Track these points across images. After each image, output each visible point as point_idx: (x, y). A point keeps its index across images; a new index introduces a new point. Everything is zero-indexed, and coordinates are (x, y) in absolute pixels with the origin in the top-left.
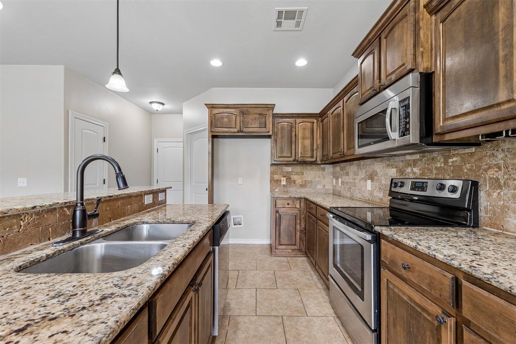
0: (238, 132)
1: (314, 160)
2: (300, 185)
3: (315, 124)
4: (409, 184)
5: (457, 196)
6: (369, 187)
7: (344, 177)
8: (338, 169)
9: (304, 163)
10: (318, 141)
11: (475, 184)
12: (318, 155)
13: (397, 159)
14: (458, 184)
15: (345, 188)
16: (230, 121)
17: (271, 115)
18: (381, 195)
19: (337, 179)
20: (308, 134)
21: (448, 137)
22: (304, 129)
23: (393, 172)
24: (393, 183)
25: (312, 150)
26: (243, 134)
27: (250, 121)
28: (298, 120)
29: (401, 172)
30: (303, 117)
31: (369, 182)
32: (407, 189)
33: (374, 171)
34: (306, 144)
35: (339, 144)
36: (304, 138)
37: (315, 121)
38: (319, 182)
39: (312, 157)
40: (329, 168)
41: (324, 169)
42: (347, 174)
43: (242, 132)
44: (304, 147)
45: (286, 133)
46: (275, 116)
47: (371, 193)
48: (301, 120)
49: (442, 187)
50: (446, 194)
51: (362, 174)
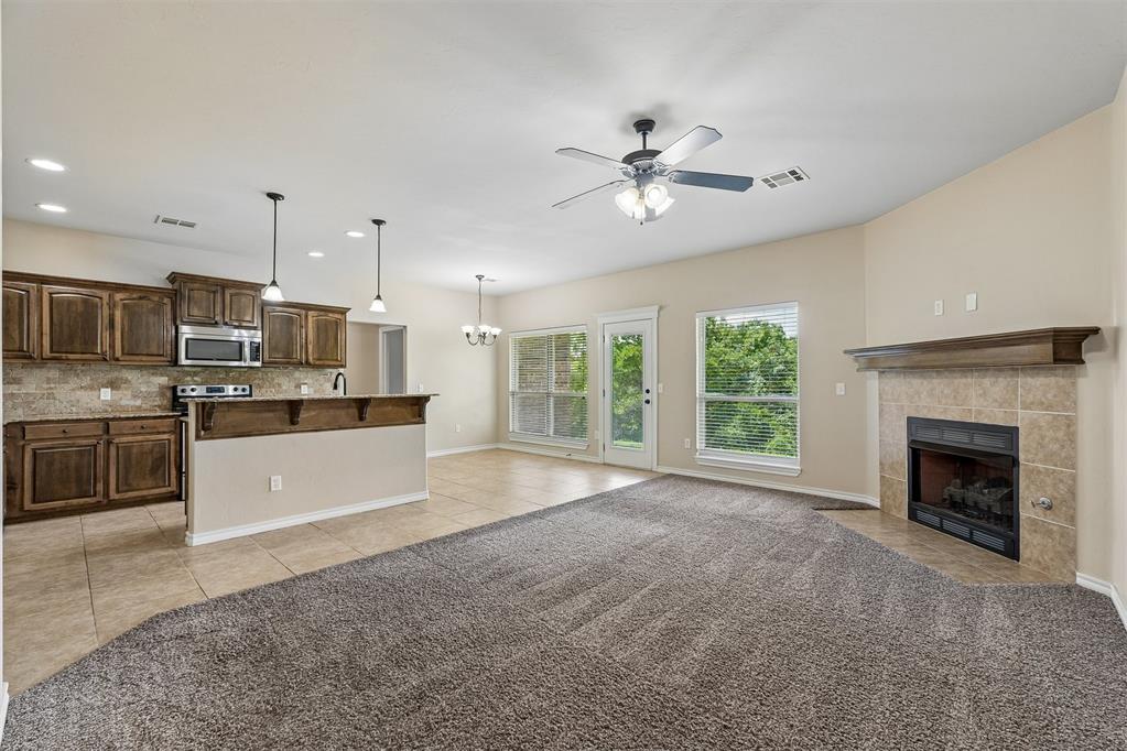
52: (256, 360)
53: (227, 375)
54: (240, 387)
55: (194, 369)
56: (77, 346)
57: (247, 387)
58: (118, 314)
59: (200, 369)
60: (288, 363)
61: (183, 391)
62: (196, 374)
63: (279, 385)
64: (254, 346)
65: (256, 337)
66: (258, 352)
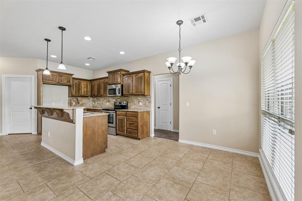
0: (57, 83)
1: (88, 96)
2: (81, 105)
3: (88, 83)
4: (118, 103)
5: (126, 104)
6: (108, 104)
7: (98, 102)
8: (95, 99)
9: (84, 96)
10: (89, 89)
11: (128, 102)
12: (89, 94)
13: (115, 97)
14: (126, 102)
15: (98, 105)
16: (53, 78)
17: (72, 78)
18: (111, 106)
19: (95, 102)
20: (86, 86)
21: (125, 95)
22: (84, 84)
23: (114, 100)
24: (115, 103)
25: (87, 92)
26: (60, 84)
27: (63, 79)
28: (82, 81)
29: (116, 100)
30: (84, 80)
31: (108, 103)
32: (118, 104)
33: (109, 100)
34: (85, 90)
35: (100, 92)
36: (84, 88)
37: (88, 82)
38: (88, 104)
39: (87, 95)
40: (91, 99)
41: (89, 99)
42: (100, 101)
43: (59, 83)
44: (84, 91)
45: (77, 85)
46: (73, 78)
47: (109, 106)
48: (83, 81)
49: (124, 103)
50: (124, 104)
51: (105, 101)
52: (119, 94)
53: (124, 99)
62: (119, 98)
63: (134, 102)
64: (119, 89)
65: (119, 86)
66: (120, 91)
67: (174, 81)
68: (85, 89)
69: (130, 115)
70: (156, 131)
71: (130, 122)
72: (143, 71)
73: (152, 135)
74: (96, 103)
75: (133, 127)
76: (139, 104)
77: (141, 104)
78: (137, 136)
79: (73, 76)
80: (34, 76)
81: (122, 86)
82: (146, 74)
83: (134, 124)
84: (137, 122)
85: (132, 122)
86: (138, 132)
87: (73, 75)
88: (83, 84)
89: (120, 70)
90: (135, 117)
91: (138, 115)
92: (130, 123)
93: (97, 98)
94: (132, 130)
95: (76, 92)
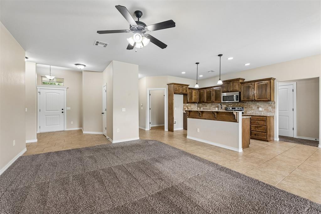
0: (181, 93)
3: (197, 92)
4: (231, 108)
7: (204, 107)
8: (201, 105)
10: (197, 97)
11: (243, 108)
16: (179, 89)
19: (200, 108)
20: (195, 94)
21: (242, 101)
25: (196, 99)
27: (184, 90)
28: (193, 90)
29: (227, 106)
33: (218, 106)
39: (196, 101)
42: (206, 106)
45: (191, 94)
46: (189, 88)
51: (213, 106)
52: (237, 100)
53: (238, 104)
54: (239, 108)
55: (231, 103)
56: (209, 99)
57: (241, 108)
58: (214, 92)
59: (232, 103)
60: (248, 100)
61: (227, 109)
62: (231, 104)
63: (252, 107)
64: (237, 96)
65: (237, 93)
66: (238, 98)
67: (297, 85)
68: (195, 97)
69: (255, 119)
70: (280, 137)
71: (257, 126)
72: (269, 79)
73: (277, 139)
74: (202, 108)
75: (260, 129)
76: (258, 109)
77: (260, 109)
78: (266, 138)
79: (189, 87)
80: (166, 88)
81: (240, 93)
82: (272, 81)
83: (261, 127)
84: (265, 126)
85: (258, 125)
86: (267, 135)
87: (189, 85)
88: (194, 92)
89: (238, 79)
90: (264, 121)
91: (267, 119)
92: (255, 127)
93: (203, 104)
94: (258, 132)
95: (190, 100)
